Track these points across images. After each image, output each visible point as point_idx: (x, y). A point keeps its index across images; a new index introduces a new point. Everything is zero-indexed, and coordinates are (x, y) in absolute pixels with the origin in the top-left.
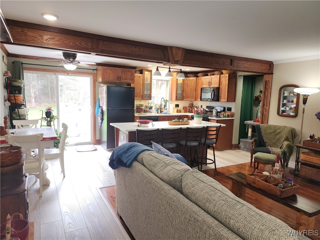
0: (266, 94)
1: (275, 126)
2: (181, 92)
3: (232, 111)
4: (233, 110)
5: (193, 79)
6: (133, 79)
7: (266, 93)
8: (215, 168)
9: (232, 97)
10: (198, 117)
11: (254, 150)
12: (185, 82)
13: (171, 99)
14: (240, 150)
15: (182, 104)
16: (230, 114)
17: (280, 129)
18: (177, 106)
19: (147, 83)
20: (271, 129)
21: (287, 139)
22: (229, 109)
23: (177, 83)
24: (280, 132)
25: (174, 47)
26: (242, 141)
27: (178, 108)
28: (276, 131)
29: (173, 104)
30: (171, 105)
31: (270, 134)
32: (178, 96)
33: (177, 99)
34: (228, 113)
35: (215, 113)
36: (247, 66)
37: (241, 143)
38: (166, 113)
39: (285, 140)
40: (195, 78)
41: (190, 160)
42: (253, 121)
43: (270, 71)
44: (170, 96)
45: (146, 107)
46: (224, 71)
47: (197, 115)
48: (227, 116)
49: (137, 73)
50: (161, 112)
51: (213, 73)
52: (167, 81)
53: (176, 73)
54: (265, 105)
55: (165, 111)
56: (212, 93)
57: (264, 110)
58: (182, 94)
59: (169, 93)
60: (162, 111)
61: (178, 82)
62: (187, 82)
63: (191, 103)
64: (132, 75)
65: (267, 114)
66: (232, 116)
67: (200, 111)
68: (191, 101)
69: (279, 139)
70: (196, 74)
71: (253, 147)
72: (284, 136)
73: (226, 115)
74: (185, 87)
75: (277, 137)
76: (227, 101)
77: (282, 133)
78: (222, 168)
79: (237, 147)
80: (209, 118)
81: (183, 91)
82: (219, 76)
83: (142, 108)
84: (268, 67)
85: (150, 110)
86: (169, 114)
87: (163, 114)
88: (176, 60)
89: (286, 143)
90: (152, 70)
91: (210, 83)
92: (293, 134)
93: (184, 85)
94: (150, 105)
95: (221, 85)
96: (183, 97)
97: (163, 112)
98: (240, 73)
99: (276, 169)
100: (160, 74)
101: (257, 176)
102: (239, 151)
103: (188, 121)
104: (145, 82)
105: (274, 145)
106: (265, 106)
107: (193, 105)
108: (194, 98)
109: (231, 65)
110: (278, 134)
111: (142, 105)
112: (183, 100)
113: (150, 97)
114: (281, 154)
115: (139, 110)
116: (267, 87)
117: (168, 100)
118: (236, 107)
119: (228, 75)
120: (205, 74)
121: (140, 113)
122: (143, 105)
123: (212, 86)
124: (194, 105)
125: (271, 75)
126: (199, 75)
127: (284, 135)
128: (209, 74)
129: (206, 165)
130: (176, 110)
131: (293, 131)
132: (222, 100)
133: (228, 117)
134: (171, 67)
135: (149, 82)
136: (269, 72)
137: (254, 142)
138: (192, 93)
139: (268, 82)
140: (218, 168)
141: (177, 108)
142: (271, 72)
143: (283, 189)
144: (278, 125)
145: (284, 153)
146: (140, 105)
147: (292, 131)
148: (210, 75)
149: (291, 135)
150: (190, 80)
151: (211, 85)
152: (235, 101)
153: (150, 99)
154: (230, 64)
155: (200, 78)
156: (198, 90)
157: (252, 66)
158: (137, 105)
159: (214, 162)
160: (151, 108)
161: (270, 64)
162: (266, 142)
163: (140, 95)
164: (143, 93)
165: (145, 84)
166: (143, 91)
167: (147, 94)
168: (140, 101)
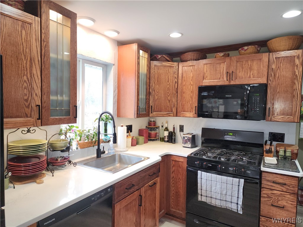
2: (145, 97)
3: (287, 143)
4: (291, 141)
5: (170, 66)
19: (60, 57)
22: (277, 137)
33: (138, 114)
40: (173, 64)
58: (148, 101)
62: (156, 72)
74: (152, 83)
81: (148, 93)
93: (150, 78)
96: (149, 107)
108: (174, 110)
112: (148, 115)
113: (70, 114)
119: (299, 51)
130: (130, 140)
141: (130, 135)
150: (165, 67)
151: (236, 78)
153: (74, 119)
163: (28, 107)
164: (45, 97)
165: (52, 61)
166: (45, 90)
167: (61, 103)
168: (29, 131)
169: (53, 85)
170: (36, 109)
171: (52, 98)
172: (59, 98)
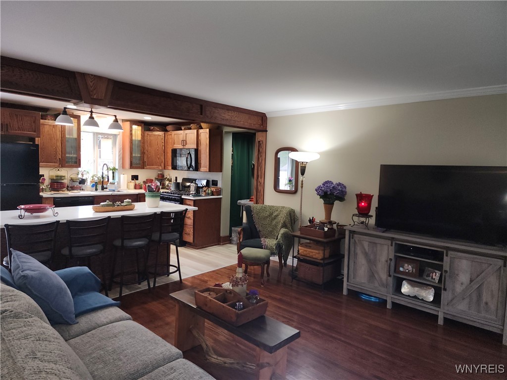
0: (260, 161)
1: (271, 207)
2: (139, 155)
3: (218, 186)
4: (220, 185)
5: (159, 135)
6: (37, 129)
7: (260, 159)
8: (179, 279)
9: (216, 165)
10: (153, 196)
11: (241, 245)
12: (146, 138)
13: (123, 167)
14: (232, 244)
15: (144, 175)
16: (215, 190)
17: (277, 211)
18: (135, 178)
19: (71, 137)
20: (267, 212)
21: (284, 226)
22: (215, 183)
23: (131, 141)
24: (277, 216)
25: (89, 74)
26: (234, 230)
27: (137, 182)
28: (272, 213)
29: (126, 175)
30: (122, 176)
31: (264, 219)
32: (134, 161)
33: (132, 166)
34: (212, 189)
35: (193, 190)
36: (228, 117)
37: (233, 234)
38: (114, 191)
39: (282, 227)
40: (161, 133)
41: (137, 271)
42: (249, 200)
43: (262, 126)
44: (122, 160)
45: (72, 180)
46: (202, 124)
47: (151, 194)
48: (210, 194)
49: (49, 120)
50: (103, 188)
51: (189, 126)
52: (115, 136)
53: (129, 123)
54: (260, 176)
55: (110, 187)
56: (187, 158)
57: (259, 184)
58: (142, 158)
59: (119, 156)
60: (105, 186)
61: (133, 138)
62: (148, 138)
63: (160, 173)
64: (34, 122)
65: (262, 191)
66: (219, 192)
67: (154, 186)
68: (161, 170)
69: (276, 226)
70: (163, 127)
71: (241, 240)
72: (282, 222)
73: (209, 192)
74: (146, 146)
75: (274, 222)
76: (210, 171)
77: (279, 216)
78: (193, 277)
79: (228, 240)
80: (183, 197)
81: (143, 153)
82: (196, 131)
83: (63, 181)
84: (260, 122)
85: (81, 185)
86: (119, 191)
87: (108, 192)
88: (95, 97)
89: (283, 231)
90: (80, 116)
91: (184, 142)
92: (292, 218)
93: (144, 143)
94: (80, 176)
95: (199, 145)
96: (144, 162)
97: (106, 188)
98: (226, 129)
99: (237, 278)
100: (96, 124)
101: (214, 292)
102: (231, 247)
103: (131, 205)
104: (67, 136)
105: (270, 235)
106: (259, 178)
107: (163, 176)
108: (163, 165)
109: (202, 115)
110: (275, 219)
111: (61, 177)
112: (143, 168)
113: (77, 163)
114: (274, 247)
115: (56, 184)
116: (261, 150)
117: (117, 167)
118: (224, 179)
119: (208, 130)
120: (178, 127)
121: (58, 191)
122: (64, 176)
123: (187, 147)
124: (165, 177)
125: (265, 133)
126: (169, 128)
127: (282, 218)
128: (183, 128)
129: (168, 276)
130: (132, 184)
131: (292, 213)
132: (202, 169)
133: (213, 195)
134: (93, 110)
135: (75, 136)
136: (261, 128)
137: (242, 233)
138: (158, 156)
139: (261, 142)
140: (186, 280)
141: (135, 182)
142: (265, 128)
143: (239, 311)
144: (275, 205)
145: (279, 246)
146: (58, 176)
147: (290, 214)
148: (185, 129)
149: (289, 219)
150: (155, 135)
151: (186, 144)
152: (221, 171)
153: (79, 166)
154: (199, 113)
155: (169, 133)
156: (167, 153)
157: (235, 118)
158: (52, 176)
159: (179, 269)
160: (83, 182)
161: (262, 118)
162: (260, 231)
163: (55, 159)
164: (63, 155)
165: (67, 139)
166: (63, 152)
167: (72, 158)
168: (59, 170)
169: (68, 150)
170: (59, 160)
171: (67, 155)
172: (71, 156)
